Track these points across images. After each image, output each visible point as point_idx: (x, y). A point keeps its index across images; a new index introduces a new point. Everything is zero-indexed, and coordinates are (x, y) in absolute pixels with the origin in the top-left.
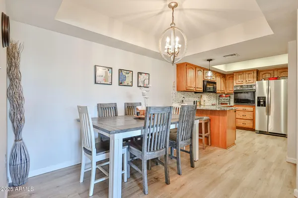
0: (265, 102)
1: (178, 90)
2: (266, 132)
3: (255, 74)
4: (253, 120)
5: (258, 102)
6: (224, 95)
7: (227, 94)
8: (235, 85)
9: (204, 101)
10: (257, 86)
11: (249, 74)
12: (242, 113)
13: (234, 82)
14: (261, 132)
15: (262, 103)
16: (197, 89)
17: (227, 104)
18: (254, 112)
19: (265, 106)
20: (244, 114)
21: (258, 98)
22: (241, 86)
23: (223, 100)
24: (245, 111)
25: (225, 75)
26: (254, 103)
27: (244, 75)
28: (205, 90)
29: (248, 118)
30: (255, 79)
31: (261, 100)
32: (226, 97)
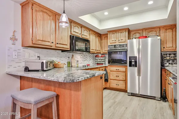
0: (136, 62)
1: (23, 46)
2: (137, 94)
3: (127, 33)
4: (126, 81)
5: (129, 62)
6: (100, 55)
7: (103, 54)
8: (109, 44)
9: (78, 61)
10: (128, 45)
11: (121, 32)
12: (115, 74)
13: (109, 41)
14: (133, 95)
15: (133, 63)
16: (57, 45)
17: (102, 64)
18: (126, 72)
19: (136, 66)
20: (117, 75)
21: (130, 57)
22: (115, 46)
23: (99, 60)
24: (118, 71)
25: (101, 35)
26: (126, 63)
27: (117, 34)
28: (73, 49)
29: (121, 79)
30: (127, 38)
31: (133, 60)
32: (101, 57)
